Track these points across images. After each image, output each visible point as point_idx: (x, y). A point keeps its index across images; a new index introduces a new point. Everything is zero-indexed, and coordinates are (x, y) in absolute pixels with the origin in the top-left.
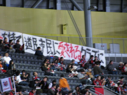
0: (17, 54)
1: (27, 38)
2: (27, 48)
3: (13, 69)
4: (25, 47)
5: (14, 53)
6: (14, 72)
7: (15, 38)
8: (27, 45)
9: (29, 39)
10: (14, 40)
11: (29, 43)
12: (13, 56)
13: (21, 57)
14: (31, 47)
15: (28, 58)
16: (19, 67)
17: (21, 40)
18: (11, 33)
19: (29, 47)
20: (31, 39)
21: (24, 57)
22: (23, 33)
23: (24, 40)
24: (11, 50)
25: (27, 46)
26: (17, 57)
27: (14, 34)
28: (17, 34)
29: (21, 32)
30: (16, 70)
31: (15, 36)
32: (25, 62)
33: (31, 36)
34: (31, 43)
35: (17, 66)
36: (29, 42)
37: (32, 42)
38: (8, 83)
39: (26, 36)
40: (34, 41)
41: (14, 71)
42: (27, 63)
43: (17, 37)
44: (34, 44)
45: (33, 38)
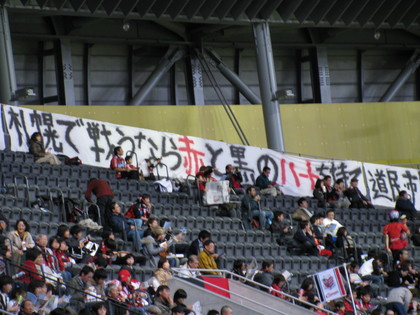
0: (355, 210)
1: (374, 172)
2: (376, 196)
3: (346, 247)
4: (372, 194)
5: (347, 209)
6: (349, 253)
7: (347, 175)
8: (377, 188)
9: (380, 175)
10: (346, 178)
11: (379, 184)
12: (346, 217)
13: (363, 217)
14: (386, 191)
15: (380, 218)
16: (361, 241)
17: (360, 178)
18: (337, 164)
19: (380, 193)
20: (385, 173)
21: (372, 218)
22: (364, 160)
23: (369, 177)
24: (339, 204)
25: (377, 192)
26: (354, 217)
27: (343, 166)
28: (352, 165)
29: (358, 160)
30: (353, 249)
31: (346, 170)
32: (366, 229)
33: (384, 168)
34: (384, 184)
35: (356, 239)
36: (381, 182)
37: (386, 180)
38: (335, 280)
39: (372, 168)
40: (390, 179)
41: (351, 251)
42: (371, 230)
43: (351, 173)
44: (392, 186)
45: (389, 172)
